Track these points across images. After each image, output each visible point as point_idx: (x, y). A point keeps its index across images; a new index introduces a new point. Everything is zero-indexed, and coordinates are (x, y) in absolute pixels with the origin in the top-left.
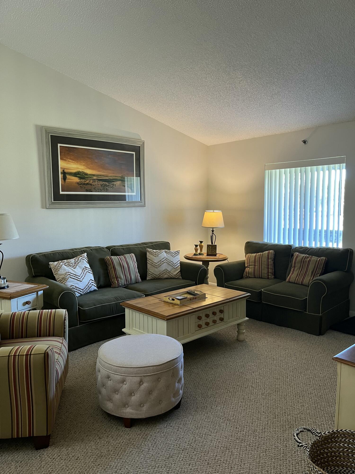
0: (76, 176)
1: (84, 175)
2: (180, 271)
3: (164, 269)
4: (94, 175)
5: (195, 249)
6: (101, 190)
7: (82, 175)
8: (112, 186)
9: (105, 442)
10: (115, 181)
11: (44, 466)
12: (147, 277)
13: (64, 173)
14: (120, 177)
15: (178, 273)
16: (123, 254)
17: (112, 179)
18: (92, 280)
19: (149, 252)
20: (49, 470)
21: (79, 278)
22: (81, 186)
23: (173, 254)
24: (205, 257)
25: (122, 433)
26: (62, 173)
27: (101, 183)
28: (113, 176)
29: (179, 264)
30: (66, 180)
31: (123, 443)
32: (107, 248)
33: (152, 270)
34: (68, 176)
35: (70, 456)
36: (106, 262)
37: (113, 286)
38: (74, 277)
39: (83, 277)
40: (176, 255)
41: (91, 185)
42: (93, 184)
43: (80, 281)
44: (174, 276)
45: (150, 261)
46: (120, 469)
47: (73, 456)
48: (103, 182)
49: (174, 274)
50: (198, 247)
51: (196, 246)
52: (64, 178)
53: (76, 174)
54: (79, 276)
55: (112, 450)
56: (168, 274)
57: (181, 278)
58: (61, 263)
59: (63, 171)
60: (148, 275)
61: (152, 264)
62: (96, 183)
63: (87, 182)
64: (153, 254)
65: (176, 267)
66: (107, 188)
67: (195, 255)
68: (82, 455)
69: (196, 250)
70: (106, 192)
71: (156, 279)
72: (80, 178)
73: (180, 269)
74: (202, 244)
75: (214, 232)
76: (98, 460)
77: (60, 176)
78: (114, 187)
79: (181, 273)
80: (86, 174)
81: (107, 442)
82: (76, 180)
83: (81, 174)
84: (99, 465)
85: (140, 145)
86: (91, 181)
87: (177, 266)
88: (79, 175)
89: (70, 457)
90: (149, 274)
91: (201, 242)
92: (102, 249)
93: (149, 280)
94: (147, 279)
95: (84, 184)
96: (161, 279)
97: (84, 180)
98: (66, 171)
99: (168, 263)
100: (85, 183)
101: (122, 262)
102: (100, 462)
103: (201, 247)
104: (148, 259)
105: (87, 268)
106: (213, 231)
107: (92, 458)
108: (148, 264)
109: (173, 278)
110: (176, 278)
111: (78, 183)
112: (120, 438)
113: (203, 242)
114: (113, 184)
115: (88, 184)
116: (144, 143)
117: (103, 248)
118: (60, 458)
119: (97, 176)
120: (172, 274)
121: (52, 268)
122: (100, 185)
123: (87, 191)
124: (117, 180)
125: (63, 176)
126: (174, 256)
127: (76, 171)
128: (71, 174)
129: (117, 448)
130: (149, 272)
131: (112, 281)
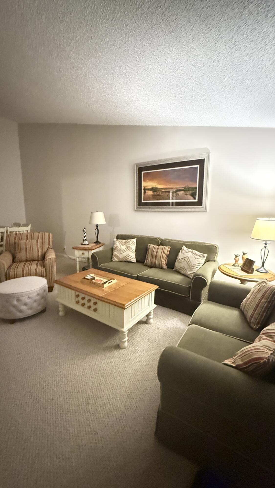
0: (152, 191)
4: (162, 189)
13: (145, 190)
14: (183, 188)
34: (147, 191)
41: (160, 195)
44: (187, 274)
51: (237, 256)
52: (145, 192)
53: (151, 189)
65: (193, 268)
67: (234, 265)
69: (236, 261)
72: (154, 192)
74: (246, 256)
77: (143, 191)
80: (157, 189)
83: (155, 189)
85: (204, 157)
86: (161, 193)
98: (146, 188)
99: (188, 262)
103: (244, 259)
119: (165, 189)
120: (186, 272)
127: (152, 187)
128: (148, 189)
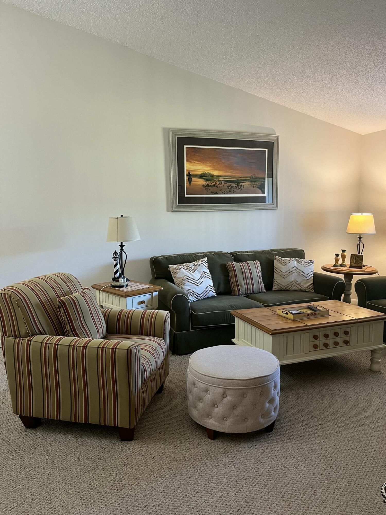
0: (202, 178)
1: (209, 176)
2: (313, 283)
3: (292, 280)
4: (220, 176)
5: (335, 259)
6: (228, 192)
7: (208, 177)
8: (240, 187)
9: (185, 448)
10: (243, 182)
11: (123, 457)
12: (273, 288)
13: (189, 175)
14: (249, 177)
15: (309, 286)
16: (246, 261)
17: (240, 180)
18: (211, 286)
19: (277, 260)
20: (125, 462)
21: (196, 283)
22: (207, 188)
23: (305, 264)
24: (347, 269)
25: (204, 443)
26: (188, 176)
27: (228, 184)
28: (241, 177)
29: (313, 275)
30: (192, 183)
31: (201, 452)
32: (231, 253)
33: (278, 280)
34: (193, 179)
35: (149, 453)
36: (228, 268)
37: (233, 294)
38: (192, 281)
39: (201, 282)
40: (309, 264)
42: (219, 185)
43: (197, 285)
44: (304, 289)
45: (277, 270)
46: (189, 478)
47: (151, 454)
48: (230, 184)
49: (305, 286)
50: (340, 256)
51: (337, 255)
52: (190, 181)
53: (201, 176)
54: (197, 281)
55: (188, 457)
56: (298, 286)
57: (313, 291)
58: (180, 266)
59: (189, 173)
60: (274, 286)
61: (279, 273)
62: (223, 185)
63: (213, 184)
64: (281, 262)
65: (308, 278)
66: (234, 189)
67: (335, 266)
68: (159, 455)
69: (337, 260)
70: (233, 193)
71: (283, 290)
72: (207, 180)
73: (313, 281)
74: (345, 253)
75: (361, 240)
76: (172, 464)
77: (186, 178)
78: (242, 188)
79: (314, 286)
80: (212, 176)
81: (187, 448)
82: (201, 182)
83: (207, 175)
84: (171, 468)
85: (273, 140)
86: (218, 183)
87: (310, 277)
88: (205, 176)
89: (147, 454)
90: (275, 284)
91: (344, 251)
92: (225, 255)
93: (275, 290)
94: (273, 289)
95: (210, 186)
96: (289, 291)
97: (209, 182)
98: (191, 173)
99: (298, 273)
100: (211, 184)
101: (244, 269)
102: (173, 466)
103: (344, 257)
104: (275, 268)
105: (206, 273)
106: (360, 238)
107: (167, 460)
108: (275, 274)
109: (303, 291)
110: (307, 291)
111: (203, 185)
112: (200, 447)
113: (345, 250)
114: (241, 185)
115: (213, 186)
116: (278, 138)
117: (226, 253)
118: (139, 453)
119: (224, 177)
120: (302, 286)
121: (171, 271)
122: (226, 187)
123: (213, 193)
124: (246, 181)
125: (188, 179)
126: (306, 266)
127: (202, 173)
128: (196, 176)
129: (194, 456)
130: (275, 282)
131: (232, 288)
